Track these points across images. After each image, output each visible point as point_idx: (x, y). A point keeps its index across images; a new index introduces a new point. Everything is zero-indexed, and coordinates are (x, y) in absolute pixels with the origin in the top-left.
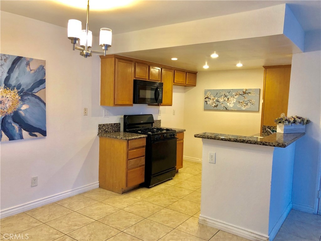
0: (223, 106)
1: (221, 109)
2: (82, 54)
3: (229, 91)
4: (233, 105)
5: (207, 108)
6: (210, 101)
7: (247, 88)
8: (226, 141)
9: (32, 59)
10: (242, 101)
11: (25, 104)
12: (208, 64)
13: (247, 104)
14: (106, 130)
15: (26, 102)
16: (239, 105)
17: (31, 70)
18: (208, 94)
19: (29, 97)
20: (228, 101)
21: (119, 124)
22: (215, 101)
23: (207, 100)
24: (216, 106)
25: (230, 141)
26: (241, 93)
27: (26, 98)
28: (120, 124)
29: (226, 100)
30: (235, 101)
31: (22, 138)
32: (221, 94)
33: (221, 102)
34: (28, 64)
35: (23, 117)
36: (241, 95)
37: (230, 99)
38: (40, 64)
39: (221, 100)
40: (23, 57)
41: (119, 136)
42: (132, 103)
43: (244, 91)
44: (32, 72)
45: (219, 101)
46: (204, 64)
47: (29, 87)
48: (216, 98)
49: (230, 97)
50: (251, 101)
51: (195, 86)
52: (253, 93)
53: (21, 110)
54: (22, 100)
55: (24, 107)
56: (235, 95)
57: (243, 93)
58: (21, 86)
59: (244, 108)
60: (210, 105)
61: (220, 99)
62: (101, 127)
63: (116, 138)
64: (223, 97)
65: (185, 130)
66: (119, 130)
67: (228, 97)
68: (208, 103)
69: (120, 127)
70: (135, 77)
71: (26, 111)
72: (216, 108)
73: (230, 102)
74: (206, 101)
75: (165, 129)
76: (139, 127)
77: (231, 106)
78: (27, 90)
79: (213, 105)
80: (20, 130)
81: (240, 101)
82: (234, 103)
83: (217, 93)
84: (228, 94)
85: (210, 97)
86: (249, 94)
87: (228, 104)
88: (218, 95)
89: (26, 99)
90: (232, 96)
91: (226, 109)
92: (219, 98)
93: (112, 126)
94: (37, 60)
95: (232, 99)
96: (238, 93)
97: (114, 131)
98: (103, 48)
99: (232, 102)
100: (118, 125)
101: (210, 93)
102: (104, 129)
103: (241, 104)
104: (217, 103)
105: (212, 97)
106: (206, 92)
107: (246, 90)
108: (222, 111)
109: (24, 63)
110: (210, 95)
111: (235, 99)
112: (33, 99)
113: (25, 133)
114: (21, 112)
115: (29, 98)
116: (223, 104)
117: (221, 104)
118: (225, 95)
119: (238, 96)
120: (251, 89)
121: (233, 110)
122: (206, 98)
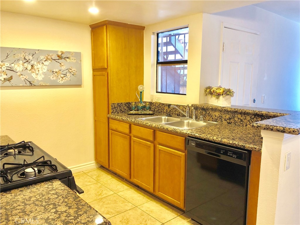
0: (23, 79)
3: (34, 53)
4: (43, 76)
7: (64, 50)
10: (57, 70)
13: (65, 75)
16: (52, 76)
20: (33, 70)
22: (4, 69)
26: (55, 57)
29: (29, 67)
30: (45, 71)
32: (17, 57)
36: (54, 60)
37: (35, 67)
39: (18, 68)
43: (60, 54)
45: (14, 69)
48: (7, 64)
49: (35, 63)
50: (70, 71)
56: (45, 59)
57: (58, 58)
59: (61, 82)
61: (16, 66)
64: (21, 62)
67: (32, 62)
72: (9, 83)
73: (37, 72)
77: (40, 78)
79: (2, 78)
81: (54, 71)
82: (44, 73)
84: (31, 57)
86: (68, 60)
87: (34, 75)
88: (11, 58)
90: (40, 62)
91: (31, 85)
92: (13, 65)
95: (40, 66)
96: (49, 57)
99: (41, 72)
103: (56, 74)
104: (10, 73)
107: (63, 53)
108: (24, 87)
111: (45, 67)
116: (23, 76)
117: (20, 76)
118: (25, 58)
119: (49, 62)
120: (69, 52)
121: (44, 85)
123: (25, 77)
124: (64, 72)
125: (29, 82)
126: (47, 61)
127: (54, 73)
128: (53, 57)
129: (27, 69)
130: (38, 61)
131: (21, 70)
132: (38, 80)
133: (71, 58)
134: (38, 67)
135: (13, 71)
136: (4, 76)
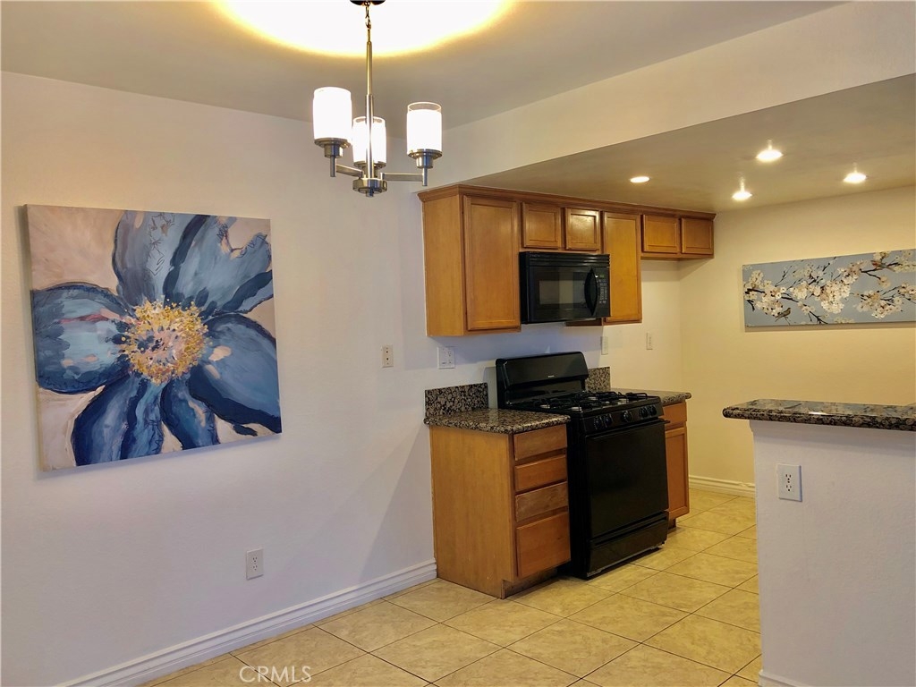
0: (806, 313)
1: (803, 323)
2: (358, 187)
3: (825, 265)
4: (842, 306)
5: (754, 322)
6: (765, 299)
7: (887, 250)
8: (835, 424)
9: (232, 220)
10: (871, 293)
11: (219, 345)
12: (747, 187)
13: (890, 301)
14: (448, 405)
15: (221, 341)
16: (861, 305)
17: (232, 250)
18: (756, 279)
19: (230, 325)
20: (824, 296)
21: (483, 386)
22: (778, 298)
23: (753, 296)
24: (785, 314)
25: (849, 425)
26: (867, 266)
27: (221, 327)
28: (485, 386)
29: (818, 291)
30: (846, 295)
31: (215, 440)
32: (798, 276)
33: (801, 299)
34: (223, 233)
35: (217, 381)
36: (866, 272)
37: (828, 290)
38: (256, 232)
39: (800, 294)
40: (209, 216)
41: (486, 420)
42: (516, 321)
43: (878, 258)
44: (237, 253)
45: (793, 297)
46: (737, 187)
47: (230, 298)
48: (783, 290)
49: (828, 283)
50: (902, 291)
51: (711, 256)
52: (910, 263)
53: (209, 363)
54: (212, 334)
55: (219, 354)
56: (846, 274)
57: (874, 268)
58: (206, 296)
59: (879, 315)
60: (766, 311)
61: (796, 291)
62: (432, 397)
63: (476, 428)
64: (804, 283)
65: (688, 396)
66: (484, 405)
67: (823, 281)
68: (758, 305)
69: (487, 395)
70: (523, 247)
71: (222, 364)
72: (785, 319)
73: (831, 299)
74: (749, 301)
75: (624, 394)
76: (542, 393)
77: (836, 308)
78: (224, 307)
79: (775, 312)
80: (210, 420)
81: (866, 293)
82: (844, 300)
83: (784, 272)
84: (820, 273)
85: (761, 288)
86: (896, 268)
87: (825, 305)
88: (789, 278)
89: (221, 332)
90: (837, 279)
91: (820, 322)
92: (791, 289)
93: (464, 392)
94: (248, 221)
95: (836, 288)
96: (855, 268)
97: (470, 409)
98: (420, 162)
99: (837, 298)
100: (479, 390)
101: (762, 275)
102: (443, 403)
103: (869, 300)
104: (787, 304)
105: (769, 288)
106: (747, 272)
107: (884, 256)
108: (807, 327)
109: (213, 233)
110: (762, 282)
111: (845, 287)
112: (240, 329)
113: (224, 428)
114: (210, 368)
115: (229, 329)
116: (807, 307)
117: (801, 307)
118: (810, 276)
119: (856, 277)
120: (900, 252)
121: (844, 322)
122: (749, 290)
123: (809, 309)
124: (888, 296)
125: (817, 317)
126: (850, 277)
127: (865, 298)
128: (862, 268)
129: (813, 294)
130: (834, 277)
131: (804, 297)
132: (831, 313)
133: (905, 265)
134: (833, 289)
135: (791, 299)
136: (778, 309)
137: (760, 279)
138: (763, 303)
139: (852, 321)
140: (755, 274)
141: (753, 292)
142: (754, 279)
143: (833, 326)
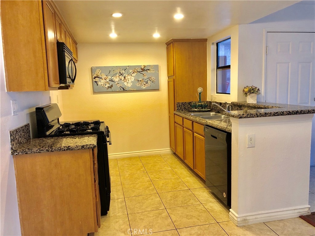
0: (119, 86)
1: (118, 90)
3: (125, 68)
5: (97, 90)
6: (102, 81)
7: (146, 64)
10: (141, 79)
13: (147, 82)
14: (20, 140)
16: (138, 84)
18: (98, 72)
20: (125, 80)
21: (29, 126)
22: (108, 80)
23: (97, 79)
24: (110, 87)
26: (140, 70)
29: (123, 78)
30: (133, 80)
32: (115, 72)
36: (139, 72)
37: (127, 78)
39: (116, 79)
43: (143, 67)
45: (114, 80)
48: (109, 77)
49: (127, 75)
50: (150, 79)
51: (77, 62)
52: (153, 70)
56: (132, 72)
57: (141, 71)
59: (144, 87)
60: (103, 86)
64: (118, 75)
67: (125, 75)
68: (99, 83)
72: (111, 89)
73: (128, 81)
74: (95, 82)
77: (130, 85)
81: (139, 80)
82: (132, 82)
83: (110, 70)
84: (124, 72)
85: (100, 76)
86: (148, 71)
87: (125, 83)
88: (112, 73)
90: (130, 74)
91: (124, 90)
92: (113, 77)
93: (24, 130)
95: (129, 77)
96: (136, 71)
99: (130, 81)
101: (100, 71)
102: (18, 139)
103: (140, 82)
104: (111, 83)
105: (104, 76)
106: (92, 70)
107: (145, 66)
108: (119, 92)
110: (101, 74)
111: (132, 77)
118: (120, 72)
119: (136, 74)
120: (149, 66)
121: (132, 90)
122: (95, 77)
123: (120, 85)
124: (146, 81)
125: (123, 88)
126: (134, 74)
127: (139, 81)
128: (138, 70)
129: (121, 80)
131: (118, 81)
132: (128, 87)
133: (151, 70)
134: (128, 78)
135: (113, 81)
136: (108, 85)
137: (100, 73)
138: (101, 82)
139: (135, 89)
140: (98, 71)
141: (97, 78)
142: (97, 73)
143: (129, 92)
